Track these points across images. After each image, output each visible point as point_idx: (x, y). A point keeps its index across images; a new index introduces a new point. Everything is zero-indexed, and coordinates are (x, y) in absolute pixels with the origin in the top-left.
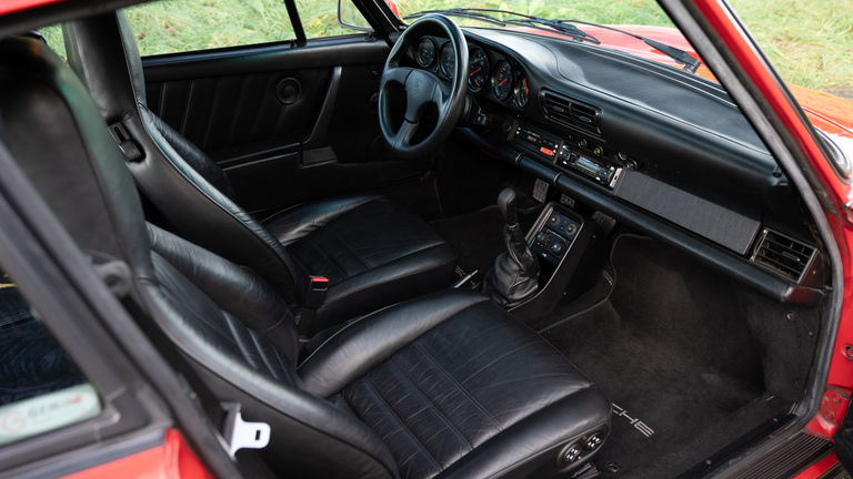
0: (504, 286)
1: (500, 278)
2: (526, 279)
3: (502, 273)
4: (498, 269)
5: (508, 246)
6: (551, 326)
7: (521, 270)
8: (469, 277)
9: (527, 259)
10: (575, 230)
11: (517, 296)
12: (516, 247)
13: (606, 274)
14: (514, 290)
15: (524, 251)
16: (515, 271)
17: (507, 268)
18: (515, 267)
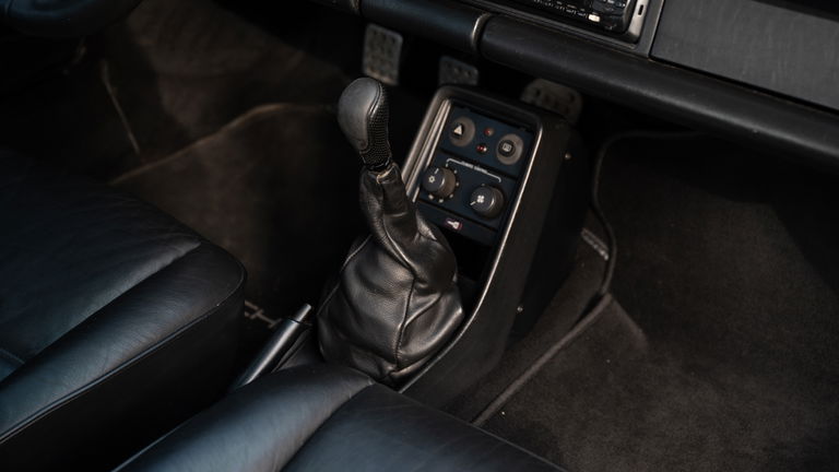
0: (380, 327)
1: (364, 309)
2: (433, 298)
3: (369, 296)
4: (356, 289)
5: (377, 226)
6: (503, 398)
7: (416, 279)
8: (293, 326)
9: (426, 248)
10: (519, 150)
11: (419, 346)
12: (397, 224)
13: (590, 238)
14: (407, 335)
15: (415, 229)
16: (402, 285)
17: (377, 280)
18: (401, 274)
